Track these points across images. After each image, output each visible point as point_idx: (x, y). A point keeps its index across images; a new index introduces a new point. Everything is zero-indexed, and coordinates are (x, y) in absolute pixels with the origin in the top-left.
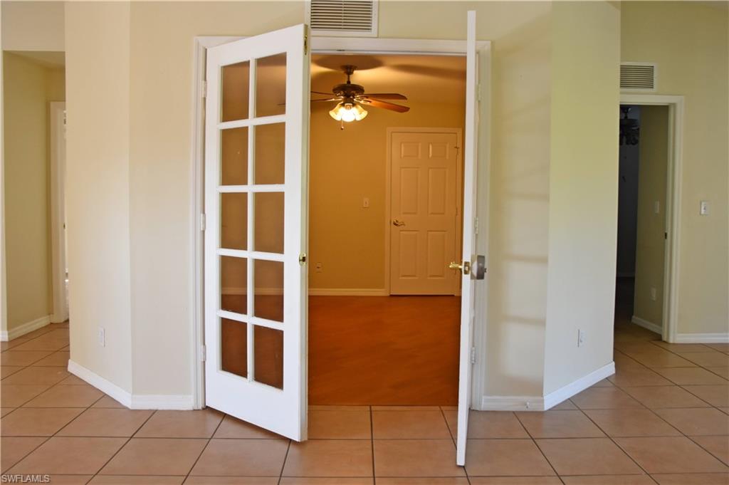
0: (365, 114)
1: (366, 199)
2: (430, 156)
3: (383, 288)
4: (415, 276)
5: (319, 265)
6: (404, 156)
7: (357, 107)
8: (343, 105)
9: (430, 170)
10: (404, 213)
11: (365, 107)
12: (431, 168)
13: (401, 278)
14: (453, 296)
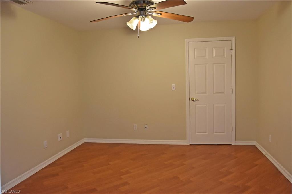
0: (155, 23)
1: (173, 85)
2: (214, 56)
3: (186, 140)
4: (205, 132)
5: (146, 126)
6: (197, 57)
7: (148, 18)
8: (137, 17)
9: (214, 65)
10: (198, 93)
11: (154, 18)
12: (215, 64)
13: (196, 134)
14: (231, 144)
